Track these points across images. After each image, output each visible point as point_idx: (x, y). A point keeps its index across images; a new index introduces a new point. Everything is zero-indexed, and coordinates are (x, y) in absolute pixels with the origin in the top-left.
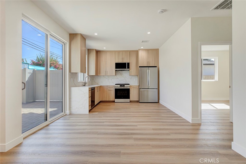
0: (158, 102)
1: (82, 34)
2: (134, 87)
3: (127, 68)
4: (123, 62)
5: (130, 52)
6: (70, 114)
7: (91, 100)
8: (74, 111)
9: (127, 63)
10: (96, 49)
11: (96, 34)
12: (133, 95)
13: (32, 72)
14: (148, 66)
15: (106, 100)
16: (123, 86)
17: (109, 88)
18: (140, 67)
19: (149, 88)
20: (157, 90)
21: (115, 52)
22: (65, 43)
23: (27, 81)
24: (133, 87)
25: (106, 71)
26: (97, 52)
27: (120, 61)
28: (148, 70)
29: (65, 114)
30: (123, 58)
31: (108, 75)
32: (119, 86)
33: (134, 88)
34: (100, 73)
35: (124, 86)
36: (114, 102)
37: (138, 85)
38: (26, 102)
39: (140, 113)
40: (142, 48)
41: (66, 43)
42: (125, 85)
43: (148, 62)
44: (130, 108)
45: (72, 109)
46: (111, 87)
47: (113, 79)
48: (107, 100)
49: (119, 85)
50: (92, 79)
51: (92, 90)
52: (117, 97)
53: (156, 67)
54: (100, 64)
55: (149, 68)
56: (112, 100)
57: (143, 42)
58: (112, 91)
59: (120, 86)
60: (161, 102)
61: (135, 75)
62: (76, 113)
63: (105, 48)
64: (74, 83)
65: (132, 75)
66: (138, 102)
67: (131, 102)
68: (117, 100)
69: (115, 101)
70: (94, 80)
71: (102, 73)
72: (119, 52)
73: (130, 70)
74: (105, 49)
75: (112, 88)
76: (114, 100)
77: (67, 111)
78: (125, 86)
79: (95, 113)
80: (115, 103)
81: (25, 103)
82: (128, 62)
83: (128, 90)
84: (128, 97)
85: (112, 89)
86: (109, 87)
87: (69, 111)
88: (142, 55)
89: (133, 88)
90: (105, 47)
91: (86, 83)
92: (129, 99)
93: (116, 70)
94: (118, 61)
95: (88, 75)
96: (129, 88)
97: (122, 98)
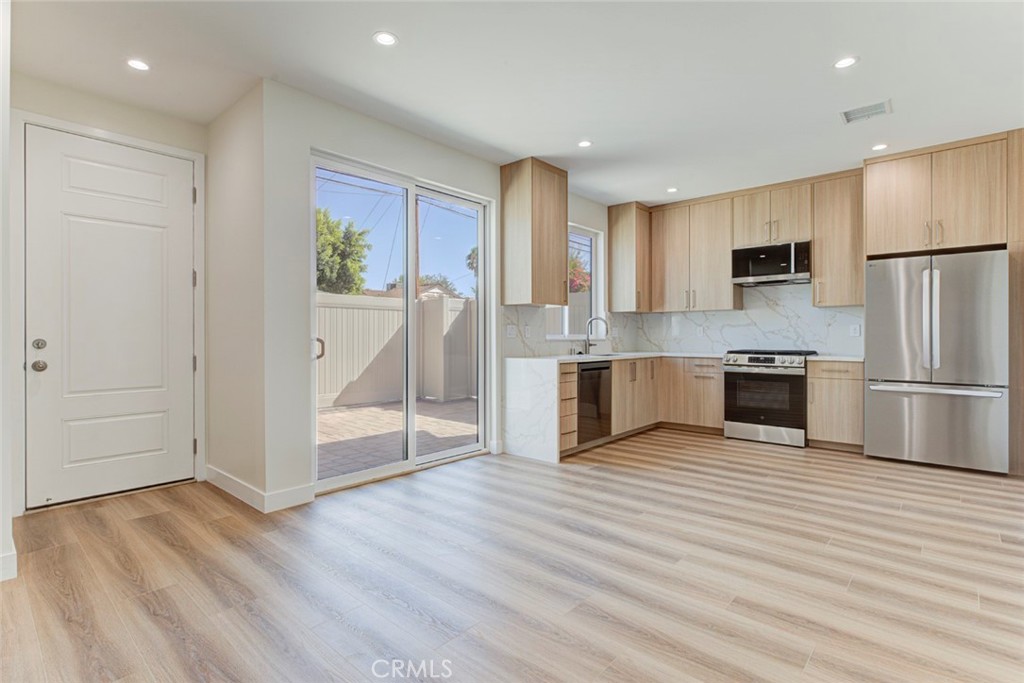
1: (543, 157)
3: (796, 272)
4: (773, 243)
5: (813, 187)
6: (503, 453)
7: (576, 411)
8: (515, 444)
9: (796, 244)
10: (639, 200)
11: (585, 144)
12: (830, 411)
13: (461, 307)
15: (682, 422)
16: (766, 360)
17: (698, 369)
18: (871, 258)
19: (934, 381)
21: (732, 197)
22: (485, 203)
23: (448, 333)
24: (825, 366)
25: (688, 293)
26: (651, 213)
27: (759, 240)
28: (926, 273)
29: (484, 450)
30: (774, 219)
31: (698, 309)
32: (744, 359)
33: (836, 375)
34: (662, 302)
35: (773, 360)
36: (719, 432)
37: (862, 360)
38: (445, 397)
39: (791, 507)
40: (880, 147)
41: (490, 202)
42: (777, 357)
44: (766, 475)
45: (507, 436)
46: (705, 362)
47: (728, 325)
48: (691, 423)
49: (748, 356)
50: (638, 328)
51: (583, 370)
52: (733, 413)
54: (663, 263)
55: (936, 258)
56: (709, 424)
57: (848, 117)
58: (712, 381)
59: (750, 360)
61: (846, 303)
62: (518, 454)
63: (673, 190)
64: (523, 342)
65: (827, 304)
66: (856, 450)
67: (811, 444)
68: (733, 428)
69: (723, 430)
70: (645, 333)
71: (674, 301)
72: (751, 194)
73: (816, 281)
74: (672, 193)
75: (711, 370)
76: (721, 427)
77: (492, 442)
78: (777, 363)
79: (583, 465)
80: (725, 441)
81: (442, 399)
82: (803, 238)
83: (796, 385)
84: (795, 416)
85: (711, 372)
86: (697, 362)
87: (500, 442)
88: (886, 189)
89: (825, 375)
90: (672, 187)
91: (590, 345)
92: (803, 431)
93: (735, 284)
94: (745, 242)
95: (610, 310)
96: (801, 372)
97: (762, 418)
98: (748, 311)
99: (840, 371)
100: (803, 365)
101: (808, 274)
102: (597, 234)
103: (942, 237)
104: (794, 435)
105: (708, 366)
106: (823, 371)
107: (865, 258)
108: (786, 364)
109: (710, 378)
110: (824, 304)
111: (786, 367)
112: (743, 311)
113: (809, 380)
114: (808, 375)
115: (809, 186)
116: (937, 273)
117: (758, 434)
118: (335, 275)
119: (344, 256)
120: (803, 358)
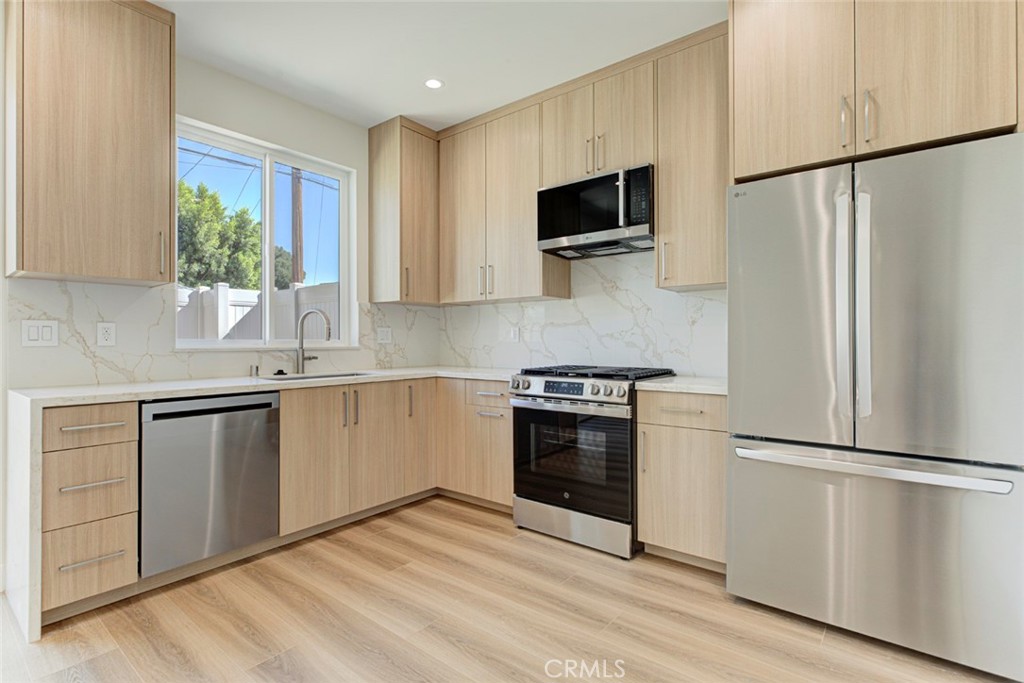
2: (676, 412)
3: (628, 224)
4: (597, 175)
9: (626, 173)
15: (463, 491)
16: (572, 388)
21: (539, 100)
24: (666, 402)
25: (483, 269)
26: (439, 142)
27: (577, 173)
28: (842, 202)
30: (599, 134)
31: (495, 297)
32: (537, 385)
33: (684, 421)
34: (452, 289)
35: (579, 389)
42: (588, 383)
46: (492, 391)
48: (475, 494)
49: (545, 379)
54: (454, 221)
58: (501, 422)
59: (548, 386)
65: (678, 283)
69: (513, 511)
70: (448, 338)
71: (466, 281)
72: (567, 93)
73: (661, 239)
75: (500, 403)
76: (510, 506)
78: (587, 394)
82: (645, 162)
83: (623, 435)
85: (500, 408)
86: (482, 388)
89: (665, 419)
91: (304, 359)
92: (628, 528)
93: (544, 251)
94: (558, 177)
95: (370, 300)
96: (624, 412)
97: (566, 495)
98: (577, 300)
99: (689, 413)
100: (625, 400)
101: (647, 226)
102: (348, 174)
103: (877, 126)
104: (614, 534)
105: (496, 396)
106: (663, 410)
107: (732, 182)
108: (601, 397)
109: (500, 417)
110: (673, 283)
111: (601, 403)
112: (571, 301)
113: (640, 428)
114: (639, 419)
115: (651, 64)
116: (864, 200)
118: (222, 269)
119: (237, 247)
120: (625, 385)
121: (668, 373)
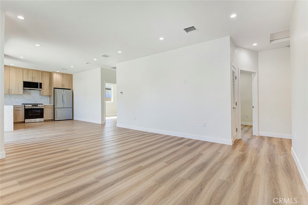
0: (73, 119)
2: (48, 107)
3: (39, 88)
4: (33, 82)
5: (42, 72)
12: (48, 114)
14: (63, 88)
17: (16, 108)
19: (64, 107)
20: (71, 109)
21: (23, 69)
25: (9, 89)
27: (30, 80)
28: (63, 92)
30: (33, 77)
35: (37, 106)
37: (53, 105)
43: (63, 85)
49: (31, 105)
52: (27, 117)
53: (70, 89)
55: (64, 90)
56: (20, 121)
57: (62, 69)
59: (32, 106)
60: (75, 118)
61: (48, 95)
65: (44, 95)
66: (52, 120)
67: (45, 121)
68: (27, 121)
72: (28, 70)
75: (20, 108)
76: (24, 121)
78: (38, 106)
80: (25, 124)
82: (41, 82)
83: (42, 110)
84: (41, 116)
85: (20, 109)
88: (56, 78)
89: (47, 108)
93: (24, 89)
94: (26, 80)
97: (35, 117)
104: (42, 120)
105: (19, 108)
107: (53, 88)
109: (20, 110)
110: (42, 95)
111: (40, 107)
113: (44, 109)
117: (37, 120)
121: (42, 104)
